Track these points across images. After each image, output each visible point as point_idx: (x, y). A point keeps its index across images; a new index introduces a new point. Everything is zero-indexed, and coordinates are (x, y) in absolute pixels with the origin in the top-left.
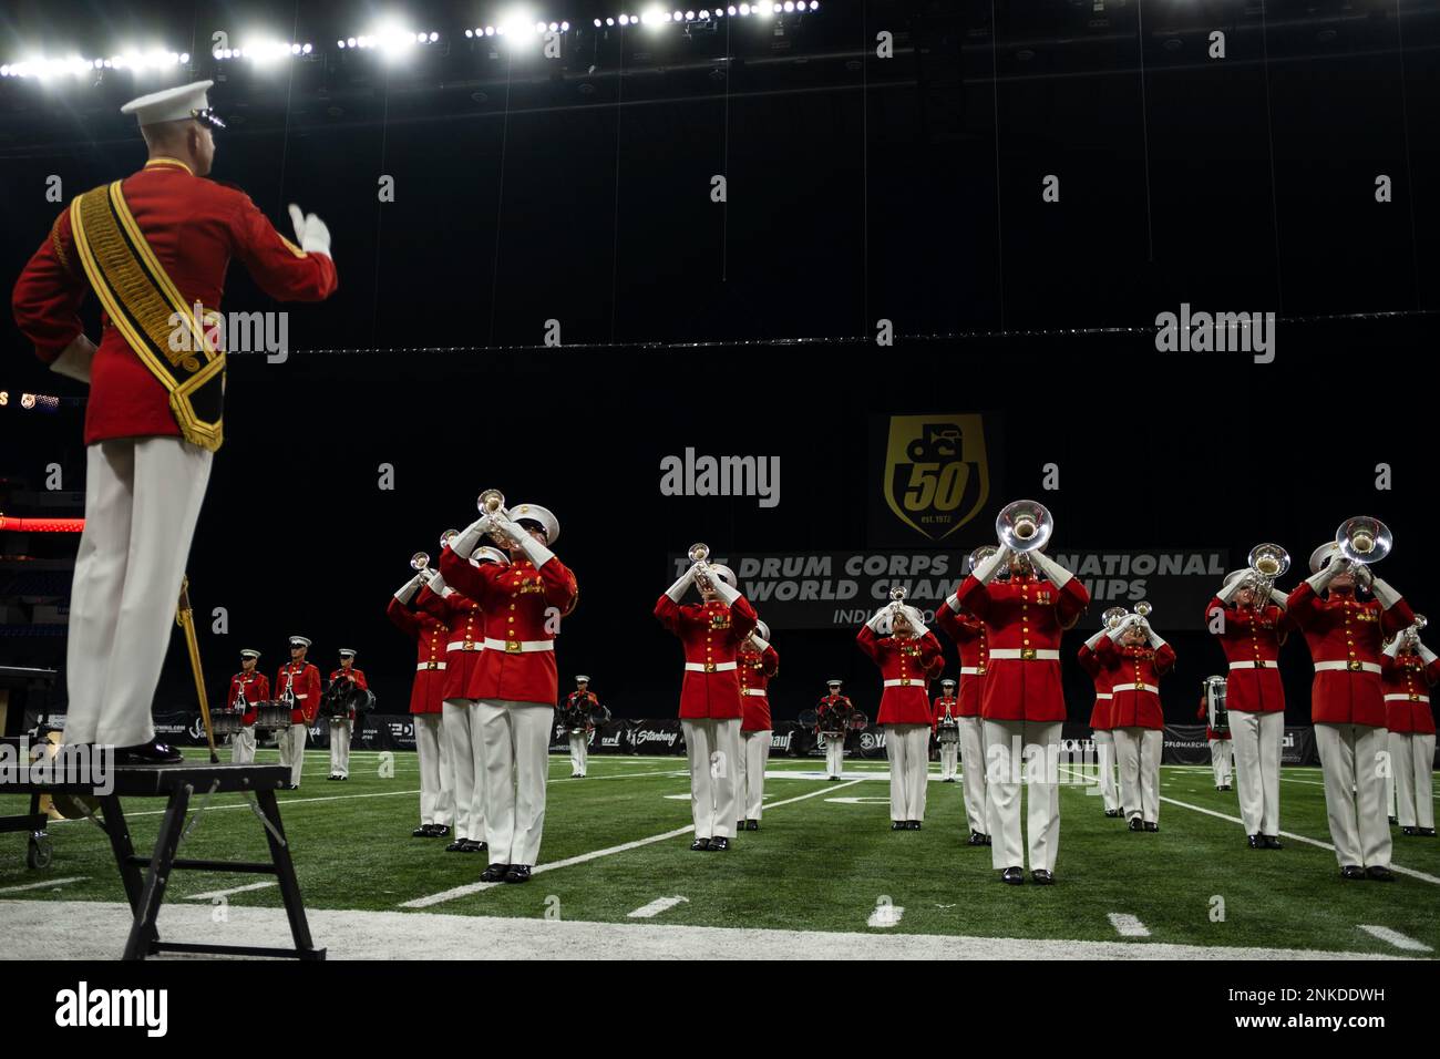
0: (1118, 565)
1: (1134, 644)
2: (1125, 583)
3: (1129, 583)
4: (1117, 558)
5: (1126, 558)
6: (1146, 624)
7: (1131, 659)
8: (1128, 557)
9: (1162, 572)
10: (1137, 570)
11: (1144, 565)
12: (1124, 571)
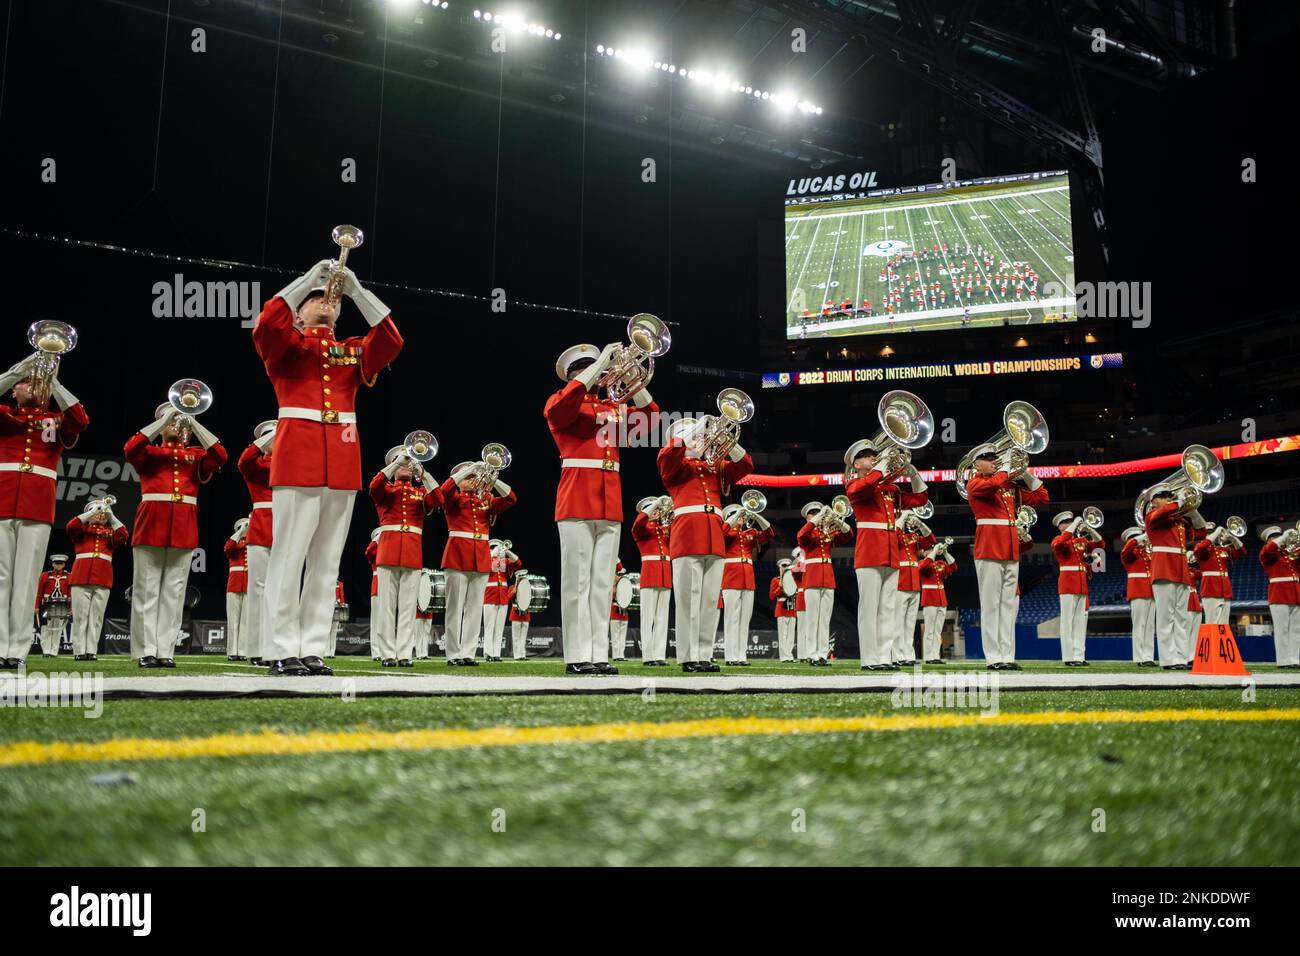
0: (82, 469)
1: (98, 524)
2: (87, 486)
3: (91, 487)
4: (82, 462)
5: (91, 463)
6: (110, 511)
7: (94, 535)
8: (93, 461)
9: (125, 478)
10: (100, 474)
11: (108, 470)
12: (87, 474)
